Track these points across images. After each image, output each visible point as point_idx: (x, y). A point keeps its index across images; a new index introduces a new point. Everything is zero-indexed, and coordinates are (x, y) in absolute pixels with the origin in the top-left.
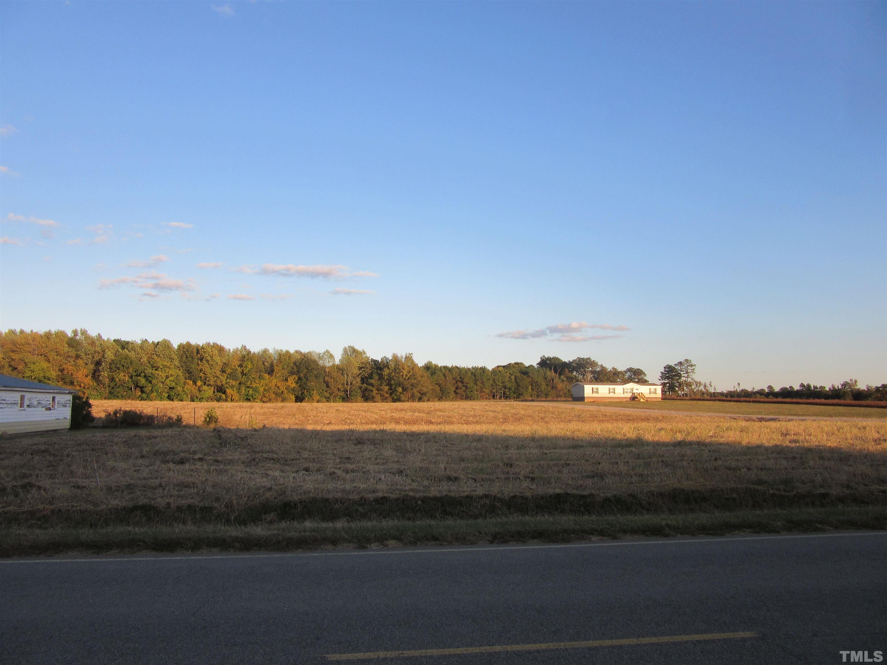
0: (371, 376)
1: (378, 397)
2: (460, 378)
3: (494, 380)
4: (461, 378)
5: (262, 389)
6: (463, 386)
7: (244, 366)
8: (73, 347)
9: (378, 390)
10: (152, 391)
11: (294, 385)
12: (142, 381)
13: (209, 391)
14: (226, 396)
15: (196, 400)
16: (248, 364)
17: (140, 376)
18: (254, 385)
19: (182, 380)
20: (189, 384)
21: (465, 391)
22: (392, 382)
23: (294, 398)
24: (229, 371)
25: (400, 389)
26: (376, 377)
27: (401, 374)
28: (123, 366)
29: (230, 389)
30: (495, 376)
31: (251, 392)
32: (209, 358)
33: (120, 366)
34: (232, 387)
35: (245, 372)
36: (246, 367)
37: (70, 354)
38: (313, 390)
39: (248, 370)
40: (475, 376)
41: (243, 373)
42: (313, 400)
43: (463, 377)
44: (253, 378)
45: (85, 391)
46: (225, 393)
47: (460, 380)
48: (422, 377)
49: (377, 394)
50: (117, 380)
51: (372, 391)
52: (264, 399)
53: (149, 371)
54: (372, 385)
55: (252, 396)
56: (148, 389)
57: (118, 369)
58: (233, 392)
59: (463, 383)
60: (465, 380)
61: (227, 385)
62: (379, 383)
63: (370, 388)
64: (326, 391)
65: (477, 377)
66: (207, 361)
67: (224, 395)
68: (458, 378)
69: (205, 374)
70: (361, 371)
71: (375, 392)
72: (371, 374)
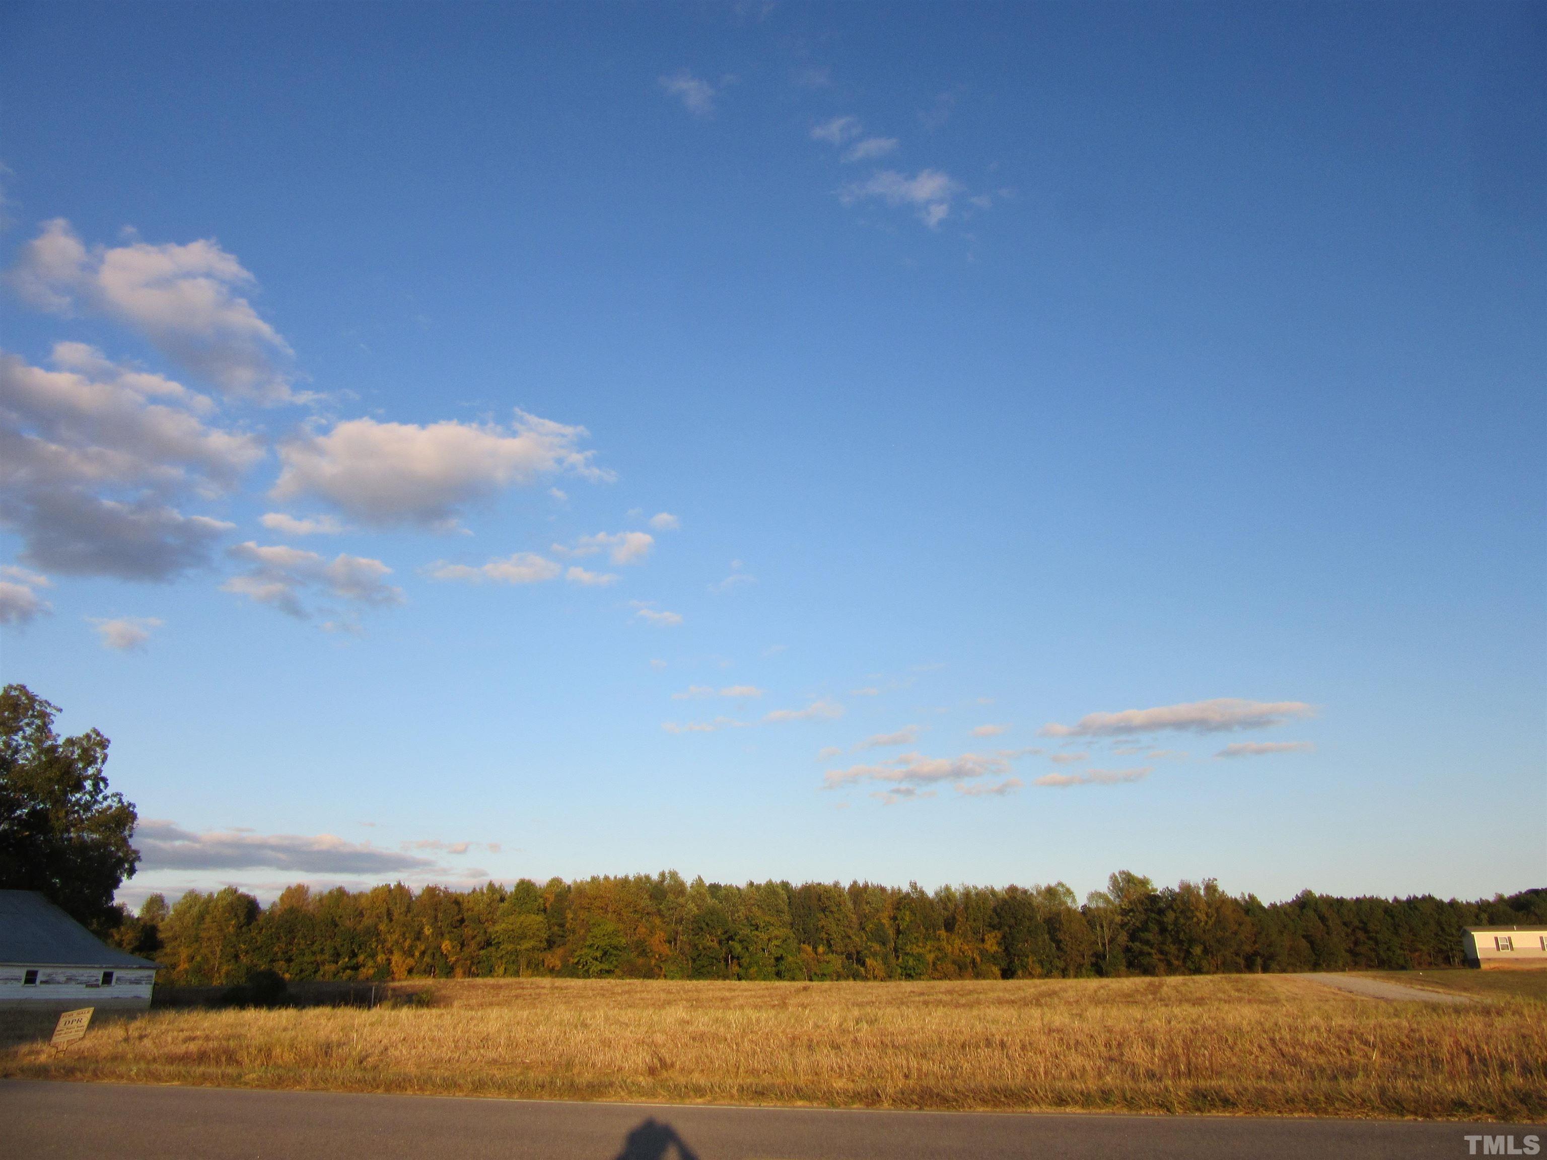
0: (1145, 928)
1: (1162, 966)
2: (1361, 921)
3: (1439, 923)
4: (1363, 922)
5: (930, 957)
6: (1369, 938)
7: (899, 918)
8: (656, 898)
9: (1161, 952)
10: (750, 964)
11: (995, 948)
12: (738, 948)
13: (836, 962)
14: (866, 971)
15: (814, 977)
16: (905, 914)
17: (733, 940)
18: (916, 950)
19: (794, 945)
20: (805, 951)
21: (1373, 950)
22: (1182, 936)
23: (996, 970)
24: (869, 926)
25: (1197, 950)
26: (1156, 928)
27: (1195, 919)
28: (707, 924)
29: (871, 957)
30: (1440, 914)
31: (911, 963)
32: (835, 909)
33: (704, 925)
34: (874, 955)
35: (901, 928)
36: (903, 919)
37: (649, 910)
38: (1027, 957)
39: (905, 924)
40: (1393, 917)
41: (898, 932)
42: (1030, 974)
43: (1365, 919)
44: (915, 938)
45: (662, 965)
46: (863, 964)
47: (1361, 925)
48: (1240, 925)
49: (1159, 960)
50: (701, 947)
51: (1149, 954)
52: (937, 974)
53: (746, 931)
54: (1147, 942)
55: (914, 969)
56: (745, 961)
57: (702, 929)
58: (875, 963)
59: (1366, 931)
60: (1371, 926)
61: (866, 952)
62: (1160, 938)
63: (1146, 949)
64: (1059, 958)
65: (1397, 920)
66: (832, 912)
67: (862, 969)
68: (1356, 923)
69: (829, 935)
70: (1129, 918)
71: (1156, 956)
72: (1146, 922)
